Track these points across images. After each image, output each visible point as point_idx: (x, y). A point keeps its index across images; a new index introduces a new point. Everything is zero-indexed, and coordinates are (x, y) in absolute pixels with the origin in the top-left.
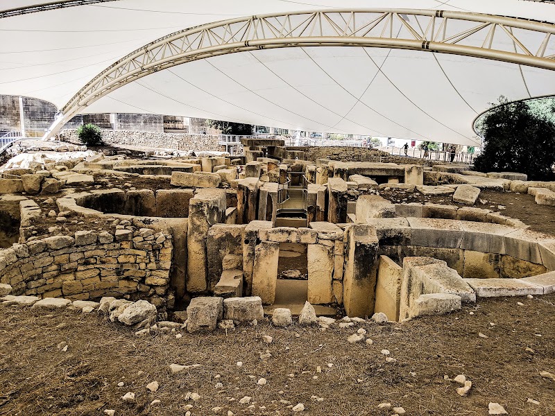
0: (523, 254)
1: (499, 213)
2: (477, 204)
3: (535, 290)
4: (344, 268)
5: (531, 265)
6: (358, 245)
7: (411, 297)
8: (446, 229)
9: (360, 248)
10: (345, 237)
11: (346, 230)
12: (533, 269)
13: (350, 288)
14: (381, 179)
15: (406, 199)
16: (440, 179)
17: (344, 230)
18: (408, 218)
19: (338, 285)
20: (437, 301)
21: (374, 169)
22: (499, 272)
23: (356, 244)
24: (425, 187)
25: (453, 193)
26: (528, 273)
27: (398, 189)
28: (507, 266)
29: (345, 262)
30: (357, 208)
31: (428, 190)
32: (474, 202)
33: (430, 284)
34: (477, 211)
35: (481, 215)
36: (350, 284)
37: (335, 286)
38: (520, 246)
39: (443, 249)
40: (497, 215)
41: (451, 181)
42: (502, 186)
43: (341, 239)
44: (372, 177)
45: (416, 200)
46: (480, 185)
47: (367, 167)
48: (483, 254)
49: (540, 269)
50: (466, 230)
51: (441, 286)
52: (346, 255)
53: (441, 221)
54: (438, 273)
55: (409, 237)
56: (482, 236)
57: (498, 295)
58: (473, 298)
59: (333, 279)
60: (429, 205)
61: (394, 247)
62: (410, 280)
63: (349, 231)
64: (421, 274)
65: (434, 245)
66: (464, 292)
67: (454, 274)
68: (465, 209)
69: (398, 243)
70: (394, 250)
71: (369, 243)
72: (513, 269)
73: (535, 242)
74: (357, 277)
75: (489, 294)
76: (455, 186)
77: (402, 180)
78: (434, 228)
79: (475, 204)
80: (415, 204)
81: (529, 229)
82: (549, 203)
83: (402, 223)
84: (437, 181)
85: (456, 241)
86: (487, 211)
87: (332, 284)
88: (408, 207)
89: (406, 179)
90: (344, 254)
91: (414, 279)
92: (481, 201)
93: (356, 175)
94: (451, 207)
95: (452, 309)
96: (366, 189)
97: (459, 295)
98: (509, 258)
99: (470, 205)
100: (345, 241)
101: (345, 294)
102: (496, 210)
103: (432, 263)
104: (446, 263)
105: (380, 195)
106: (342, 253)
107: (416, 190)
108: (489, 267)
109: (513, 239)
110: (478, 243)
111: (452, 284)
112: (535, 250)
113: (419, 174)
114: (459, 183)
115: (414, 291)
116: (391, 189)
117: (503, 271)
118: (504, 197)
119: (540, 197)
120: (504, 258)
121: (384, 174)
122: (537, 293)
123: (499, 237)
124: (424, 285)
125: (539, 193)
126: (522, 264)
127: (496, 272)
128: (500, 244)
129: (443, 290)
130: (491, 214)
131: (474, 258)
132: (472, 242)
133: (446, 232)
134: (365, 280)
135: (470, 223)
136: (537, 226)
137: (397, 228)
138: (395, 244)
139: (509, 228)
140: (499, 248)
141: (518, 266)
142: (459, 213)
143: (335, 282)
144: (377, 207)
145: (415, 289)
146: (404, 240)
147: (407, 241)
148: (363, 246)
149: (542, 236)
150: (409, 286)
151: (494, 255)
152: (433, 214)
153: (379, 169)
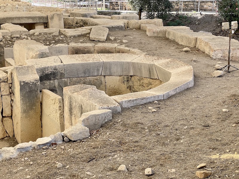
0: (145, 73)
1: (124, 45)
2: (108, 40)
3: (158, 96)
4: (12, 106)
5: (151, 80)
6: (22, 84)
7: (73, 118)
8: (90, 62)
9: (24, 86)
10: (9, 78)
11: (9, 73)
12: (153, 83)
13: (19, 122)
14: (30, 26)
15: (54, 42)
16: (77, 23)
17: (7, 72)
18: (60, 56)
19: (8, 121)
20: (95, 116)
21: (22, 18)
22: (130, 89)
23: (20, 83)
24: (67, 30)
25: (89, 33)
26: (150, 86)
27: (46, 34)
28: (135, 83)
29: (12, 100)
30: (15, 52)
31: (70, 32)
32: (105, 39)
33: (87, 104)
34: (108, 45)
35: (112, 48)
36: (19, 118)
37: (5, 123)
38: (142, 67)
39: (90, 77)
40: (123, 47)
41: (85, 24)
42: (123, 25)
43: (6, 81)
44: (21, 24)
45: (62, 42)
46: (108, 26)
47: (15, 16)
48: (118, 78)
49: (157, 82)
50: (104, 61)
51: (96, 104)
52: (11, 93)
53: (86, 56)
54: (91, 95)
55: (63, 72)
56: (116, 64)
57: (135, 105)
58: (119, 109)
59: (3, 117)
60: (73, 45)
61: (52, 82)
62: (70, 105)
63: (12, 74)
64: (80, 98)
65: (83, 75)
66: (112, 106)
67: (103, 94)
68: (100, 45)
69: (55, 78)
70: (52, 84)
71: (32, 81)
72: (140, 86)
73: (152, 63)
74: (25, 111)
75: (129, 105)
76: (89, 27)
77: (46, 25)
78: (81, 62)
79: (106, 40)
80: (61, 45)
81: (146, 54)
82: (156, 35)
83: (56, 61)
84: (74, 24)
85: (98, 70)
86: (116, 45)
87: (2, 121)
88: (56, 47)
89: (50, 24)
90: (10, 93)
91: (74, 104)
92: (111, 38)
93: (6, 24)
94: (89, 45)
95: (106, 120)
96: (18, 36)
97: (109, 109)
98: (137, 78)
99: (103, 42)
100: (10, 82)
101: (15, 128)
102: (121, 43)
103: (85, 89)
104: (96, 87)
105: (31, 39)
106: (8, 93)
107: (60, 33)
108: (124, 87)
109: (138, 63)
110: (114, 69)
111: (103, 101)
112: (152, 69)
113: (60, 20)
114: (92, 25)
115: (75, 113)
116: (40, 34)
117: (133, 88)
118: (126, 33)
119: (149, 30)
120: (133, 78)
121: (31, 21)
122: (160, 98)
123: (128, 63)
124: (83, 107)
125: (148, 28)
126: (146, 81)
127: (128, 90)
128: (129, 68)
129: (97, 107)
130: (119, 47)
131: (113, 81)
132: (110, 69)
133: (90, 64)
134: (32, 113)
135: (106, 55)
136: (150, 52)
137: (52, 65)
138: (52, 79)
139: (134, 55)
140: (129, 72)
141: (143, 83)
142: (96, 49)
143: (5, 119)
144: (32, 50)
145: (76, 111)
146: (59, 74)
147: (62, 75)
148: (26, 84)
149: (156, 58)
150: (71, 110)
151: (126, 77)
152: (77, 51)
153: (26, 18)
